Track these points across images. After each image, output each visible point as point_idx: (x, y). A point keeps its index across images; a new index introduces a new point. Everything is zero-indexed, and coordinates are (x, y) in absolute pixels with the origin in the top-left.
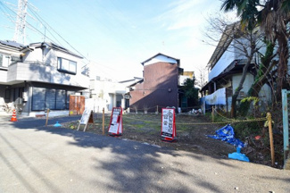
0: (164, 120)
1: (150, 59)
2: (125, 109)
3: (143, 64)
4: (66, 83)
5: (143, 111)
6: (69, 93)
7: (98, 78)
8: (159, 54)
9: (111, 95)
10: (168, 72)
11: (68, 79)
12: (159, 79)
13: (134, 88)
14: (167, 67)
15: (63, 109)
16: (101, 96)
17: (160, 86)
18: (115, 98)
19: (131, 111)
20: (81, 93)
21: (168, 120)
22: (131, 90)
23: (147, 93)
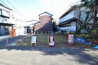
0: (69, 38)
1: (42, 14)
2: (33, 33)
3: (39, 15)
4: (5, 22)
5: (41, 33)
6: (6, 27)
7: (18, 20)
8: (46, 12)
9: (25, 27)
10: (49, 19)
11: (6, 20)
12: (46, 22)
13: (36, 25)
14: (49, 17)
15: (5, 35)
16: (20, 28)
17: (46, 24)
18: (26, 29)
19: (36, 33)
20: (12, 27)
21: (71, 39)
22: (35, 25)
23: (42, 27)
